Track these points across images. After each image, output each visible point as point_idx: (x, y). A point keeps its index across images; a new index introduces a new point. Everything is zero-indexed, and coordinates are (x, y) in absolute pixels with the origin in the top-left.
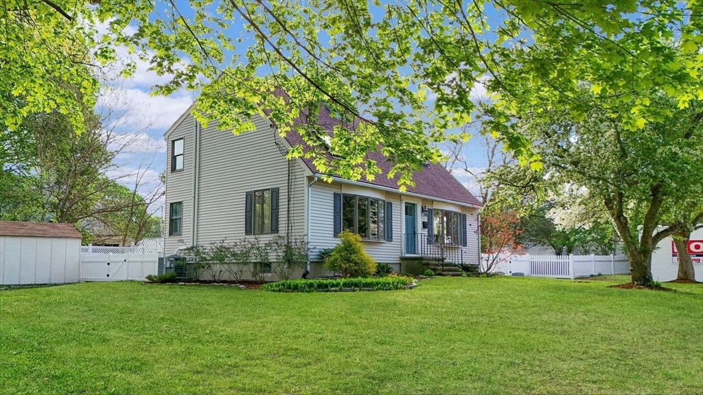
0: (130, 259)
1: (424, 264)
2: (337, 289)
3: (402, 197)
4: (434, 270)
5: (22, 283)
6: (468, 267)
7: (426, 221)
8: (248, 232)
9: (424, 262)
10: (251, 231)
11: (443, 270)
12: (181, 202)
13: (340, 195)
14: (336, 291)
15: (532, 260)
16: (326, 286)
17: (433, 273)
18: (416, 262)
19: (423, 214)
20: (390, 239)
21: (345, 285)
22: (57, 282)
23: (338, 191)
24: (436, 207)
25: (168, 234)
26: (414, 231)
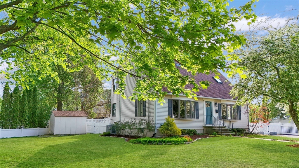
0: (101, 125)
1: (213, 130)
2: (156, 143)
3: (204, 99)
4: (217, 132)
5: (66, 134)
6: (240, 130)
7: (218, 109)
8: (136, 116)
9: (213, 128)
10: (137, 115)
11: (221, 132)
12: (116, 103)
13: (171, 100)
14: (155, 144)
15: (282, 126)
16: (152, 142)
17: (217, 134)
18: (210, 128)
19: (215, 106)
20: (197, 118)
21: (160, 141)
22: (78, 133)
23: (170, 98)
24: (222, 102)
25: (112, 116)
26: (211, 114)
